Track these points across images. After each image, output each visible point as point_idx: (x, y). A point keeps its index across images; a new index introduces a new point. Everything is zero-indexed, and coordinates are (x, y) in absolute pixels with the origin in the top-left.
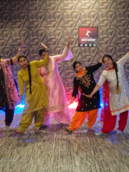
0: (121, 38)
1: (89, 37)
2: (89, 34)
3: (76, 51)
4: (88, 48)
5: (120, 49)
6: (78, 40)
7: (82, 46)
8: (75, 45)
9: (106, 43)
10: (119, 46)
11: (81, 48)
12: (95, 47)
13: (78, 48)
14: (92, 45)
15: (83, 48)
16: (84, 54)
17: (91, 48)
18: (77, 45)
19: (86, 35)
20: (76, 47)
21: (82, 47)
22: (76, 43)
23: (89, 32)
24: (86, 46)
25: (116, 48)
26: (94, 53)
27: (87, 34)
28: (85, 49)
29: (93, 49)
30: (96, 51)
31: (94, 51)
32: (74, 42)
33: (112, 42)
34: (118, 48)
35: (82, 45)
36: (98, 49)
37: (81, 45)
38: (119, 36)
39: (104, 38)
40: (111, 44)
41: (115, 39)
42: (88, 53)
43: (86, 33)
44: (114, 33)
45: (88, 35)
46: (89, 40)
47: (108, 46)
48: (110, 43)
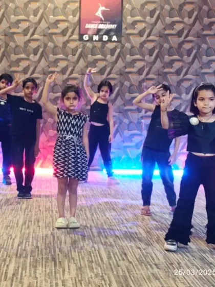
0: (174, 23)
1: (103, 19)
2: (103, 13)
3: (73, 50)
4: (99, 45)
5: (171, 48)
6: (78, 27)
7: (87, 39)
8: (70, 36)
9: (141, 34)
10: (168, 42)
11: (85, 43)
12: (114, 41)
13: (78, 43)
14: (110, 37)
15: (89, 45)
16: (90, 58)
17: (107, 45)
18: (76, 37)
19: (97, 14)
20: (74, 40)
21: (87, 41)
22: (72, 33)
23: (103, 8)
24: (96, 41)
25: (161, 46)
26: (112, 55)
27: (99, 14)
28: (94, 47)
29: (110, 46)
30: (118, 51)
31: (112, 52)
32: (70, 31)
33: (154, 31)
34: (166, 46)
35: (86, 37)
36: (123, 47)
37: (84, 38)
38: (168, 20)
39: (135, 23)
40: (151, 38)
41: (159, 25)
42: (99, 56)
43: (97, 11)
44: (157, 12)
45: (101, 17)
46: (102, 26)
47: (145, 42)
48: (149, 35)
